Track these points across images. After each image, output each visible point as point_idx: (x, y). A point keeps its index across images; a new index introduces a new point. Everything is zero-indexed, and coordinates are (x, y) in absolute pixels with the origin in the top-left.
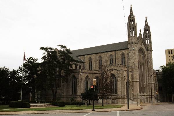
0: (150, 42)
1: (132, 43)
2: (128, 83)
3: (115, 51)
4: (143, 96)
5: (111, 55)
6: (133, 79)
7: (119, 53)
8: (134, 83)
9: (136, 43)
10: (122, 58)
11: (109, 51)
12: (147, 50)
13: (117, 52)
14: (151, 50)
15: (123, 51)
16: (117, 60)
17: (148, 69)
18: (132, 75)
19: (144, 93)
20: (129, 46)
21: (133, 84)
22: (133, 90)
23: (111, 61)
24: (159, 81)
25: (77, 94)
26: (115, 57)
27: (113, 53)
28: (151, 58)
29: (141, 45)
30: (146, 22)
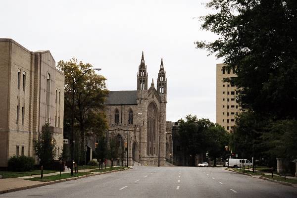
0: (165, 92)
1: (142, 99)
2: (135, 144)
3: (122, 105)
4: (151, 158)
5: (117, 110)
6: (140, 139)
7: (127, 108)
8: (142, 144)
9: (146, 99)
10: (129, 115)
11: (114, 105)
12: (161, 102)
13: (123, 106)
14: (166, 102)
15: (131, 107)
16: (123, 116)
17: (160, 125)
18: (140, 136)
19: (153, 155)
20: (138, 102)
21: (140, 145)
22: (140, 152)
23: (117, 118)
24: (175, 138)
26: (122, 112)
27: (119, 108)
28: (165, 112)
29: (153, 97)
30: (162, 64)
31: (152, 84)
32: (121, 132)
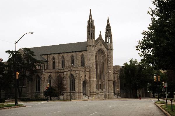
0: (111, 42)
1: (90, 46)
2: (85, 83)
3: (76, 52)
4: (100, 92)
5: (72, 56)
6: (90, 77)
7: (79, 54)
8: (91, 81)
9: (93, 46)
10: (82, 59)
11: (71, 52)
12: (108, 50)
13: (77, 53)
14: (112, 50)
15: (83, 53)
16: (77, 60)
17: (108, 67)
18: (90, 75)
19: (102, 90)
20: (88, 48)
22: (90, 87)
23: (73, 62)
24: (121, 77)
25: (41, 92)
26: (76, 57)
27: (74, 54)
28: (111, 57)
29: (101, 45)
30: (108, 21)
31: (100, 36)
32: (73, 73)
